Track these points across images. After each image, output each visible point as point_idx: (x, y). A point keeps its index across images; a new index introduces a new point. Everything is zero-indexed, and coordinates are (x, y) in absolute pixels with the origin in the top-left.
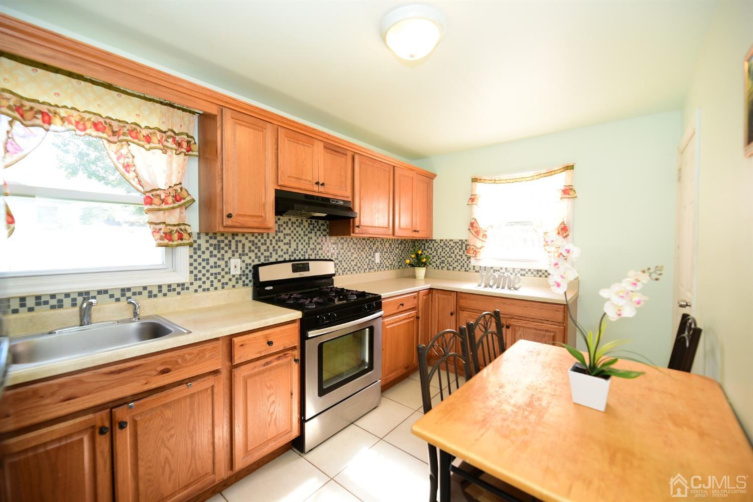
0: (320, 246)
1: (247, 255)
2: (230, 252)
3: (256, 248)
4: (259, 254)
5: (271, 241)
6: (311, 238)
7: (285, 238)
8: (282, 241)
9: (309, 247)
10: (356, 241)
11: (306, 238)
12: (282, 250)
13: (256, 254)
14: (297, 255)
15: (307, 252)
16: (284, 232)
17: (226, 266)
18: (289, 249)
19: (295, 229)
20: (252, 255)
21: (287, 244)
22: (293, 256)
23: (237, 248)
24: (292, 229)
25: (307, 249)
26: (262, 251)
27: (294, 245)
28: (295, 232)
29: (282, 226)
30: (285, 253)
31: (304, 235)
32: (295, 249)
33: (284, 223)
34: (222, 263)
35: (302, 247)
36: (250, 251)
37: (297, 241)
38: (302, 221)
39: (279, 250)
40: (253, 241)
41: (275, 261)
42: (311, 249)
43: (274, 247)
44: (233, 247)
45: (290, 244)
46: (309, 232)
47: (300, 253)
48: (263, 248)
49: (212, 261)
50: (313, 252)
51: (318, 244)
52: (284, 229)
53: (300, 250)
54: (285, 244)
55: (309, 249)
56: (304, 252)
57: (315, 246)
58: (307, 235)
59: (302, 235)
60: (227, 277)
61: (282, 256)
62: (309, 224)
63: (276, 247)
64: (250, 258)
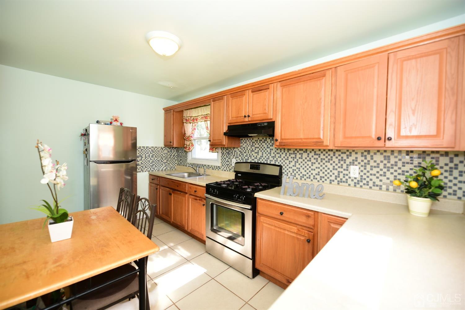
0: (279, 155)
1: (238, 157)
2: (232, 155)
3: (242, 154)
4: (243, 158)
5: (248, 151)
6: (272, 150)
7: (255, 149)
8: (254, 151)
9: (270, 155)
10: (318, 152)
11: (268, 150)
12: (254, 156)
13: (242, 157)
14: (262, 160)
15: (269, 159)
16: (255, 146)
17: (231, 162)
18: (258, 156)
19: (261, 144)
20: (240, 158)
21: (257, 153)
22: (259, 160)
23: (235, 154)
24: (260, 144)
25: (269, 157)
26: (244, 156)
27: (260, 154)
28: (261, 146)
29: (254, 142)
30: (255, 158)
31: (267, 148)
32: (261, 156)
33: (255, 141)
34: (229, 160)
35: (265, 155)
36: (239, 156)
37: (263, 151)
38: (266, 138)
39: (252, 156)
40: (241, 151)
41: (250, 161)
42: (272, 157)
43: (250, 154)
44: (233, 154)
45: (258, 153)
46: (271, 146)
47: (264, 158)
48: (245, 154)
49: (227, 159)
50: (274, 159)
51: (277, 153)
52: (255, 144)
53: (264, 157)
54: (255, 153)
55: (270, 157)
56: (267, 158)
57: (275, 155)
58: (269, 148)
59: (266, 147)
60: (231, 166)
61: (254, 160)
62: (271, 140)
63: (251, 155)
64: (239, 159)
